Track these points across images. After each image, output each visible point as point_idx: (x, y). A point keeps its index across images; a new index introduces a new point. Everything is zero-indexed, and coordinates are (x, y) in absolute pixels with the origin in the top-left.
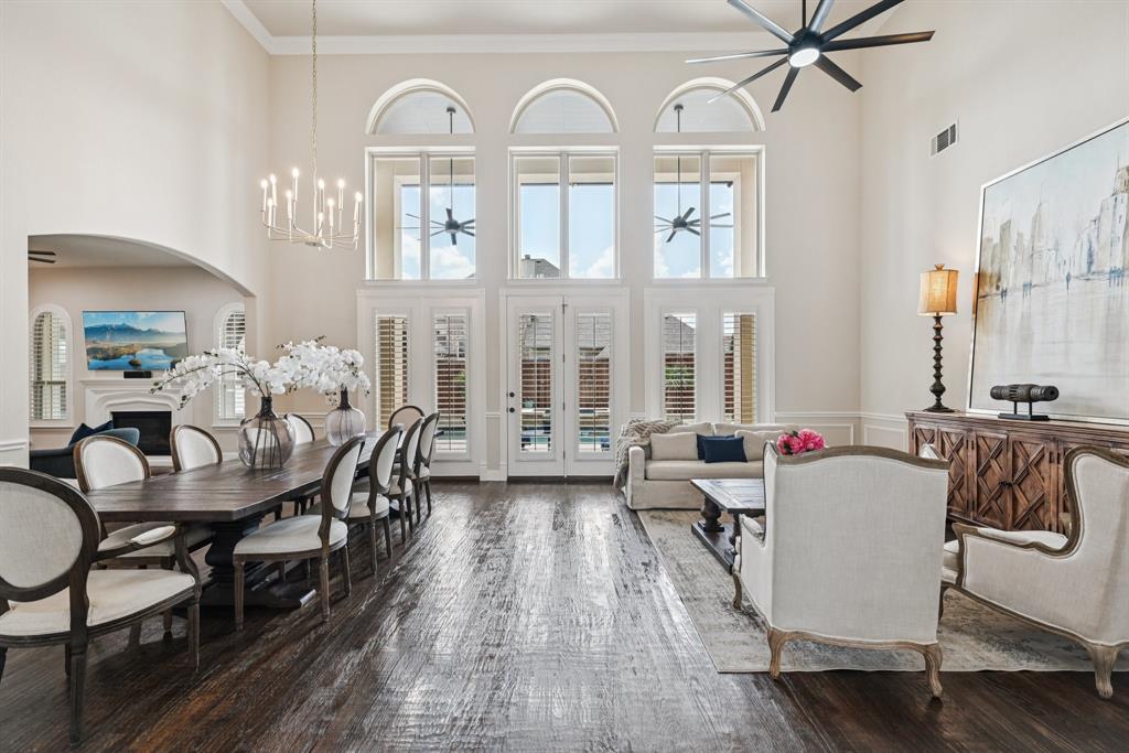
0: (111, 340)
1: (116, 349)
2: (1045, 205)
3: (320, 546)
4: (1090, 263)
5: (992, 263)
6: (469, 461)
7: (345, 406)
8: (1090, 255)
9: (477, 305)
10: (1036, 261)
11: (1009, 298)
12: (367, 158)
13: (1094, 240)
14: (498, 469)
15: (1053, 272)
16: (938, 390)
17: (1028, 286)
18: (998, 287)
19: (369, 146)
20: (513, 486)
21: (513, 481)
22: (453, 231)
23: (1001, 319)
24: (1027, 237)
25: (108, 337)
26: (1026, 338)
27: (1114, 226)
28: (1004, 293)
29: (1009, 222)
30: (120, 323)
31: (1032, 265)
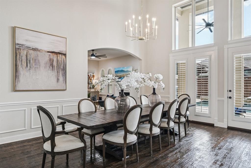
0: (120, 73)
1: (121, 76)
3: (123, 143)
6: (209, 117)
7: (154, 93)
9: (214, 54)
12: (173, 9)
14: (223, 122)
19: (174, 4)
20: (229, 131)
21: (230, 128)
22: (209, 27)
25: (119, 73)
30: (121, 69)
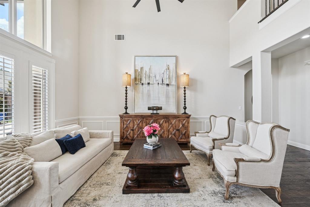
2: (152, 67)
4: (163, 82)
5: (139, 76)
8: (162, 80)
10: (151, 78)
11: (144, 86)
13: (163, 77)
15: (155, 82)
16: (126, 108)
17: (149, 84)
18: (141, 82)
23: (142, 91)
24: (148, 72)
26: (149, 96)
27: (166, 75)
28: (143, 84)
29: (143, 67)
31: (149, 79)
